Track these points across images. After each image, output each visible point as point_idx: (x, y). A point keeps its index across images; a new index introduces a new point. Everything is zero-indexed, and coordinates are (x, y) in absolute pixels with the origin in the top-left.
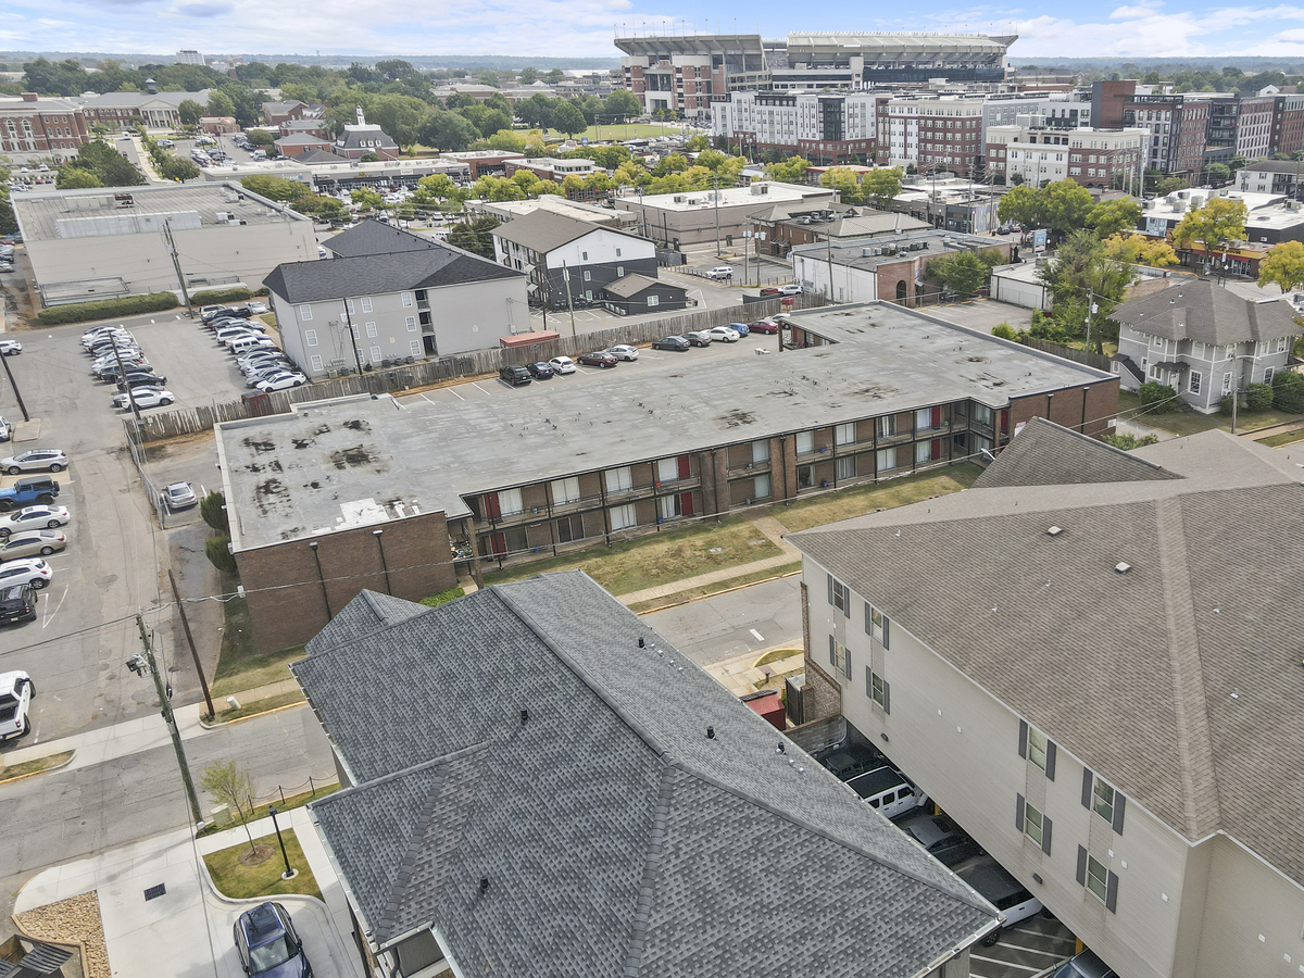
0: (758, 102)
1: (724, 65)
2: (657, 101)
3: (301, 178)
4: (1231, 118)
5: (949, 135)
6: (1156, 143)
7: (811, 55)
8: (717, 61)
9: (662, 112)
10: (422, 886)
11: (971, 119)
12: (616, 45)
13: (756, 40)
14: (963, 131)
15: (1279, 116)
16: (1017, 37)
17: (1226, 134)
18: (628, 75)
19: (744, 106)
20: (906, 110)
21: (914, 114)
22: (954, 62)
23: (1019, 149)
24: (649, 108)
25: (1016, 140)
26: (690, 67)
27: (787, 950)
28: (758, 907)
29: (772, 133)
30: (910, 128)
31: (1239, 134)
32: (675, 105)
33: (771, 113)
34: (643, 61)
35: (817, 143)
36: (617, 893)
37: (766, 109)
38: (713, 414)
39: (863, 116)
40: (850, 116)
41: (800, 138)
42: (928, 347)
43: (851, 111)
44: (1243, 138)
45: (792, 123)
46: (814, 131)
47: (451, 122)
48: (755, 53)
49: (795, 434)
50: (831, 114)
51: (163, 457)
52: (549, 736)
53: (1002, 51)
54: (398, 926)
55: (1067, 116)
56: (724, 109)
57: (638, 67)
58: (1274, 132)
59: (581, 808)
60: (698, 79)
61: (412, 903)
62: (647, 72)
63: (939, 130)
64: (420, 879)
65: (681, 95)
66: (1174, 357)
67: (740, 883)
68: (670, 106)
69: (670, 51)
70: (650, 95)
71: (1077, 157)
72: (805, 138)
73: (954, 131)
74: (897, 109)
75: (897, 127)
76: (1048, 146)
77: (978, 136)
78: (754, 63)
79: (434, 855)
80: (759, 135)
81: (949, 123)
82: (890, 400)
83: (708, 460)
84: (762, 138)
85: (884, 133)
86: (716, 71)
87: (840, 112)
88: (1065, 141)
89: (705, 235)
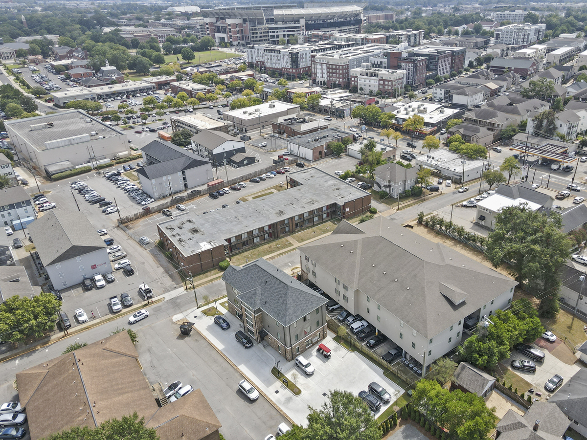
0: (266, 51)
1: (248, 23)
2: (220, 38)
4: (436, 62)
5: (337, 71)
6: (409, 75)
7: (283, 19)
8: (245, 21)
9: (223, 44)
11: (345, 65)
14: (343, 70)
15: (454, 58)
17: (434, 67)
19: (260, 51)
20: (322, 60)
21: (325, 62)
23: (362, 78)
24: (217, 41)
25: (361, 74)
26: (234, 24)
29: (271, 63)
30: (323, 67)
31: (439, 67)
32: (228, 40)
33: (271, 56)
35: (289, 69)
37: (268, 54)
39: (306, 58)
40: (301, 58)
41: (282, 66)
42: (326, 185)
43: (302, 57)
45: (279, 60)
46: (288, 64)
48: (261, 18)
50: (294, 59)
55: (379, 63)
56: (251, 51)
57: (211, 22)
58: (452, 63)
60: (238, 29)
62: (215, 24)
63: (334, 69)
65: (231, 36)
66: (387, 184)
68: (226, 41)
70: (217, 35)
71: (381, 82)
72: (284, 67)
73: (339, 69)
74: (319, 60)
75: (319, 66)
76: (372, 78)
77: (348, 71)
78: (260, 22)
80: (266, 64)
81: (337, 66)
85: (314, 68)
86: (244, 25)
87: (297, 57)
88: (377, 76)
89: (255, 126)
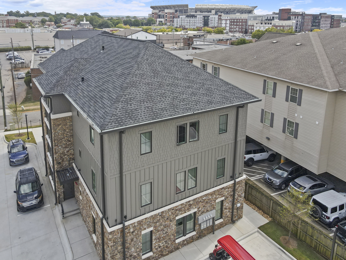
0: (187, 17)
1: (178, 12)
2: (160, 21)
4: (319, 20)
6: (297, 25)
7: (201, 10)
8: (176, 11)
9: (161, 24)
10: (63, 84)
11: (244, 19)
12: (151, 8)
13: (187, 6)
14: (242, 22)
15: (333, 20)
16: (257, 6)
17: (317, 24)
18: (153, 15)
19: (183, 19)
20: (226, 17)
21: (229, 18)
22: (240, 12)
23: (257, 26)
24: (158, 23)
25: (257, 24)
26: (169, 12)
29: (190, 25)
30: (227, 22)
32: (164, 22)
33: (190, 20)
34: (157, 11)
35: (202, 27)
37: (188, 19)
39: (215, 21)
40: (211, 20)
41: (197, 26)
44: (322, 25)
45: (195, 23)
46: (201, 24)
47: (107, 22)
48: (186, 9)
50: (206, 23)
54: (53, 91)
55: (272, 18)
56: (177, 20)
57: (156, 13)
60: (171, 16)
61: (59, 87)
62: (158, 14)
63: (235, 22)
64: (63, 82)
65: (166, 19)
68: (163, 22)
69: (164, 9)
70: (158, 20)
73: (239, 22)
75: (224, 22)
76: (266, 25)
77: (246, 23)
78: (186, 11)
79: (68, 78)
81: (238, 20)
85: (220, 24)
86: (176, 14)
87: (208, 19)
88: (271, 24)
89: (170, 41)
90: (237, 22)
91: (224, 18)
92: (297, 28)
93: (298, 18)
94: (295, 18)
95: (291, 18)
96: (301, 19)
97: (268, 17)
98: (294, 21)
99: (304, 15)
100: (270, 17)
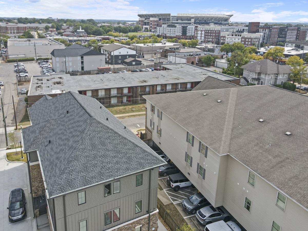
0: (168, 27)
1: (162, 20)
2: (146, 28)
3: (66, 40)
4: (285, 32)
5: (212, 34)
6: (264, 37)
7: (182, 18)
8: (160, 19)
9: (146, 30)
10: (37, 142)
11: (218, 31)
12: (138, 16)
13: (169, 15)
14: (215, 33)
15: (299, 32)
16: (233, 15)
17: (284, 36)
18: (140, 22)
19: (164, 28)
20: (202, 28)
21: (204, 29)
22: (217, 20)
23: (229, 37)
24: (144, 29)
25: (228, 35)
26: (154, 20)
27: (110, 159)
28: (106, 149)
29: (170, 34)
30: (202, 33)
31: (287, 35)
32: (149, 29)
33: (170, 29)
34: (143, 19)
35: (180, 36)
36: (75, 142)
37: (169, 28)
38: (139, 80)
39: (192, 30)
40: (189, 30)
41: (176, 35)
42: (194, 72)
43: (189, 29)
44: (288, 37)
45: (175, 32)
46: (180, 33)
47: (99, 30)
48: (169, 17)
49: (156, 85)
50: (184, 30)
51: (23, 85)
52: (71, 115)
53: (229, 18)
54: (30, 149)
56: (160, 29)
57: (142, 20)
58: (297, 36)
59: (73, 127)
60: (155, 23)
61: (34, 145)
62: (144, 21)
64: (37, 141)
65: (151, 26)
66: (256, 77)
67: (103, 144)
68: (148, 29)
69: (150, 17)
70: (144, 26)
71: (243, 39)
72: (178, 35)
74: (200, 28)
75: (199, 32)
76: (236, 37)
77: (219, 34)
78: (168, 20)
79: (42, 137)
81: (212, 31)
82: (181, 80)
83: (135, 89)
84: (167, 35)
85: (196, 34)
86: (160, 21)
87: (186, 29)
88: (241, 36)
89: (149, 52)
90: (211, 33)
91: (200, 29)
92: (264, 40)
93: (265, 31)
94: (263, 30)
95: (260, 31)
96: (268, 32)
97: (239, 29)
98: (262, 34)
99: (271, 28)
100: (241, 29)
